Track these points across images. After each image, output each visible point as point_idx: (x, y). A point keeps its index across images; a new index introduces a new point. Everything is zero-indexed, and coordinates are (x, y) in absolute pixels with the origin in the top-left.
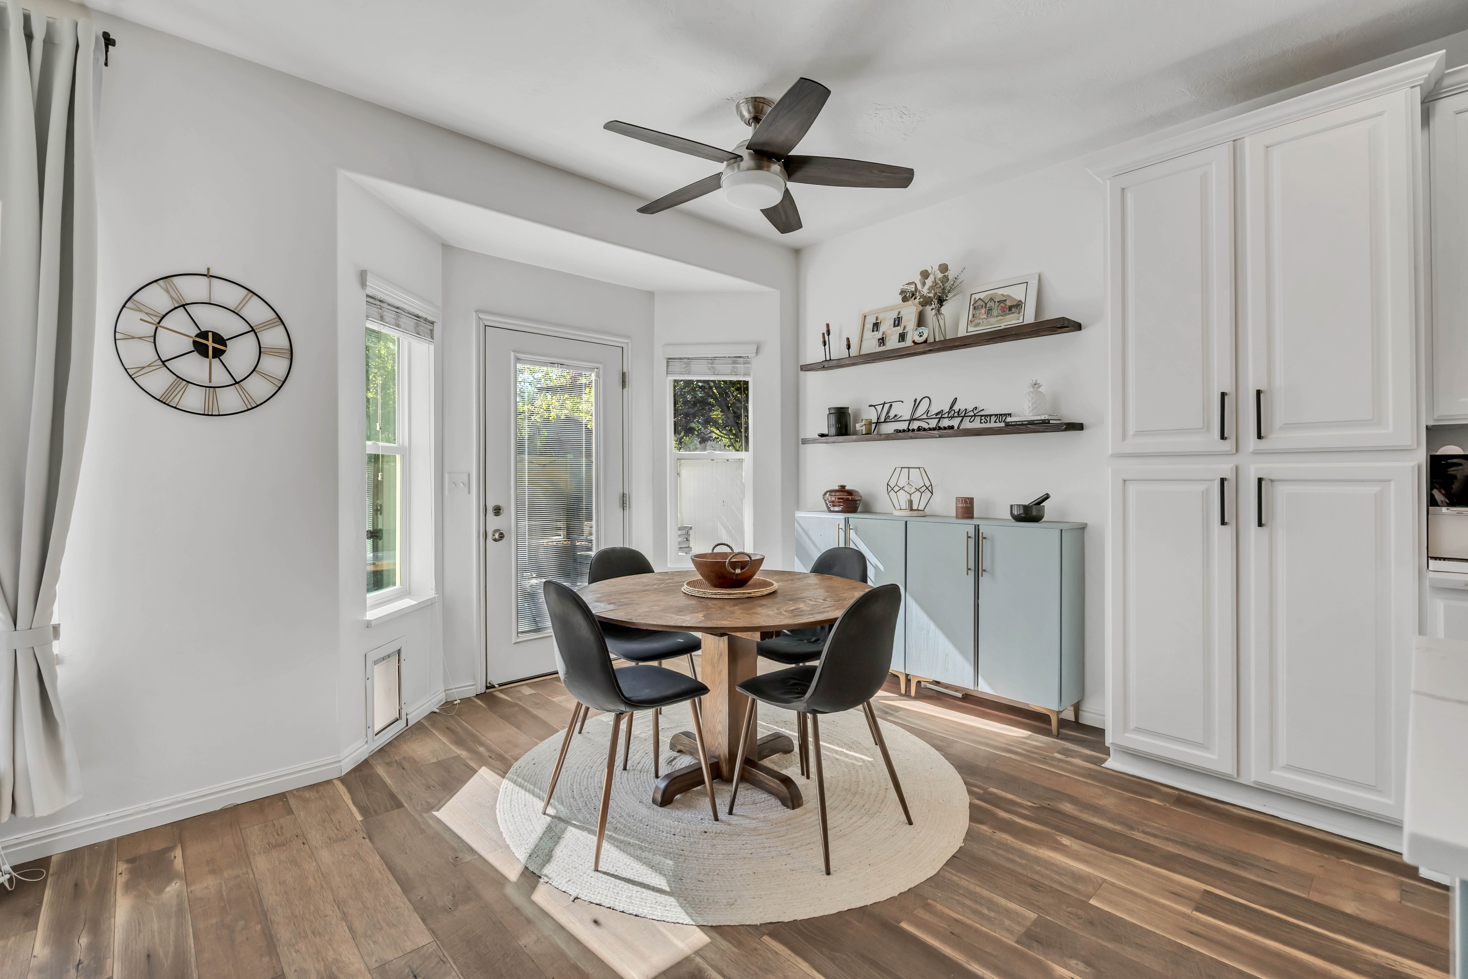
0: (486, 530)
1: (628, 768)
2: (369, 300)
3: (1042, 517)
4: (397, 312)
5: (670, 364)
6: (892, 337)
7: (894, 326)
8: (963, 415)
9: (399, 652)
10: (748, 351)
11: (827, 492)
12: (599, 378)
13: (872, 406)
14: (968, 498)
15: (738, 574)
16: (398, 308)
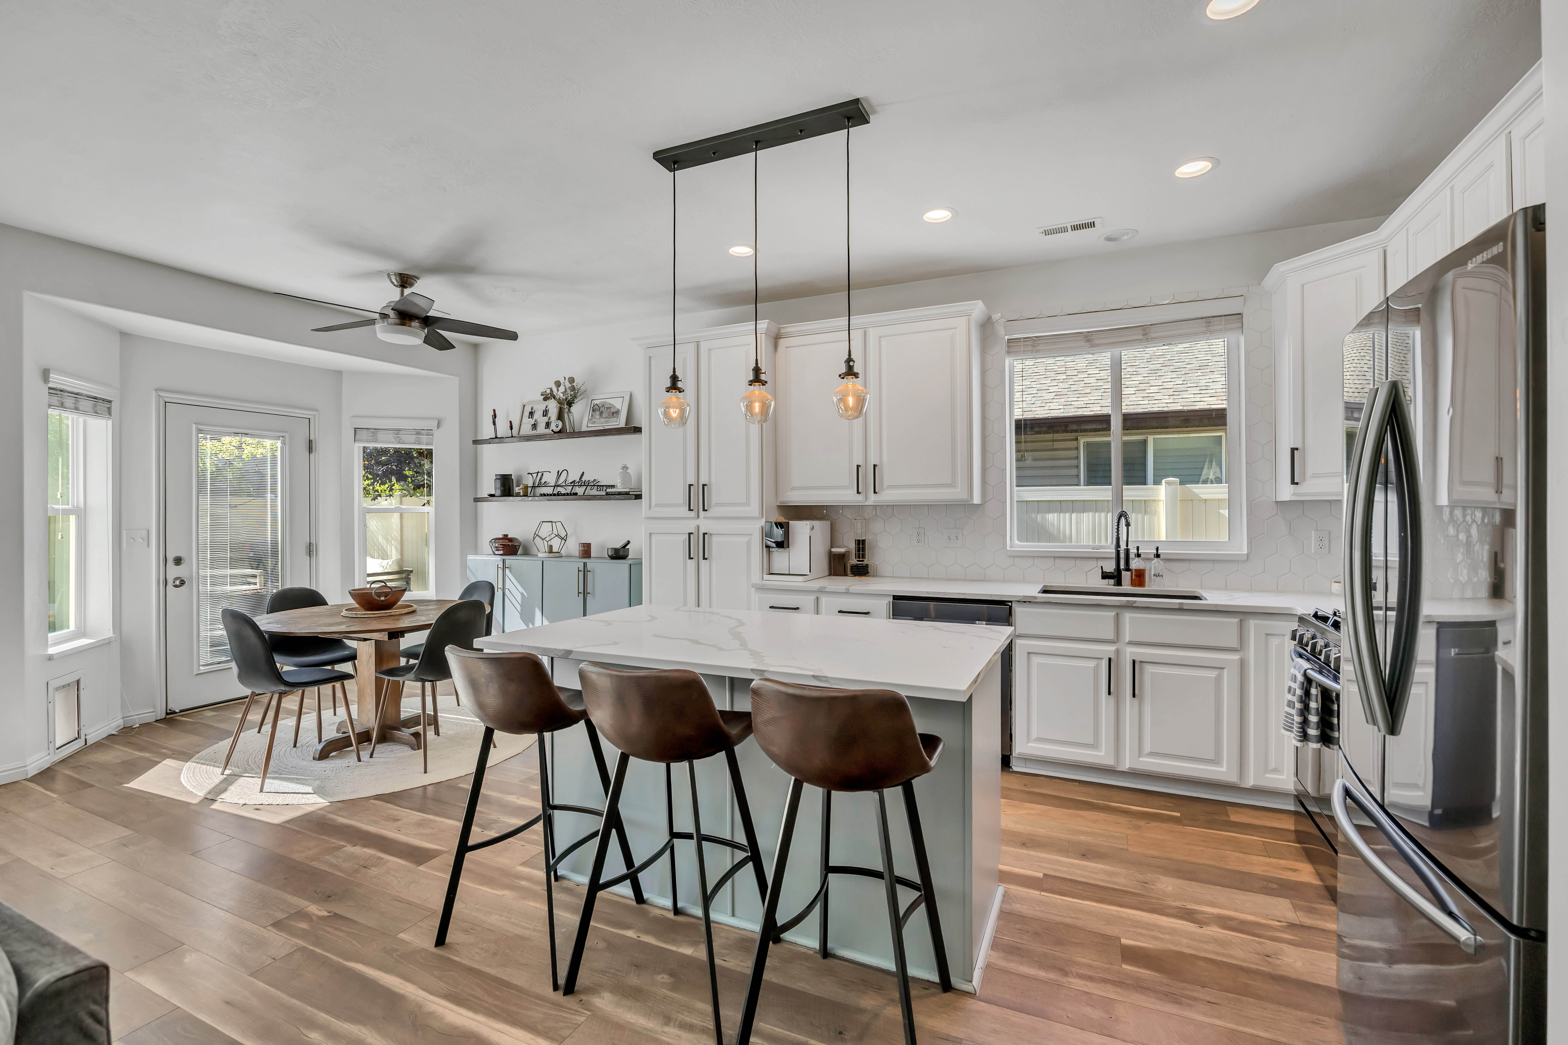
0: (166, 578)
1: (297, 746)
2: (51, 391)
3: (628, 556)
4: (76, 398)
5: (357, 432)
6: (541, 424)
7: (543, 416)
8: (586, 484)
9: (78, 682)
10: (433, 424)
11: (493, 539)
12: (285, 445)
13: (530, 474)
14: (586, 544)
15: (382, 601)
16: (76, 394)
